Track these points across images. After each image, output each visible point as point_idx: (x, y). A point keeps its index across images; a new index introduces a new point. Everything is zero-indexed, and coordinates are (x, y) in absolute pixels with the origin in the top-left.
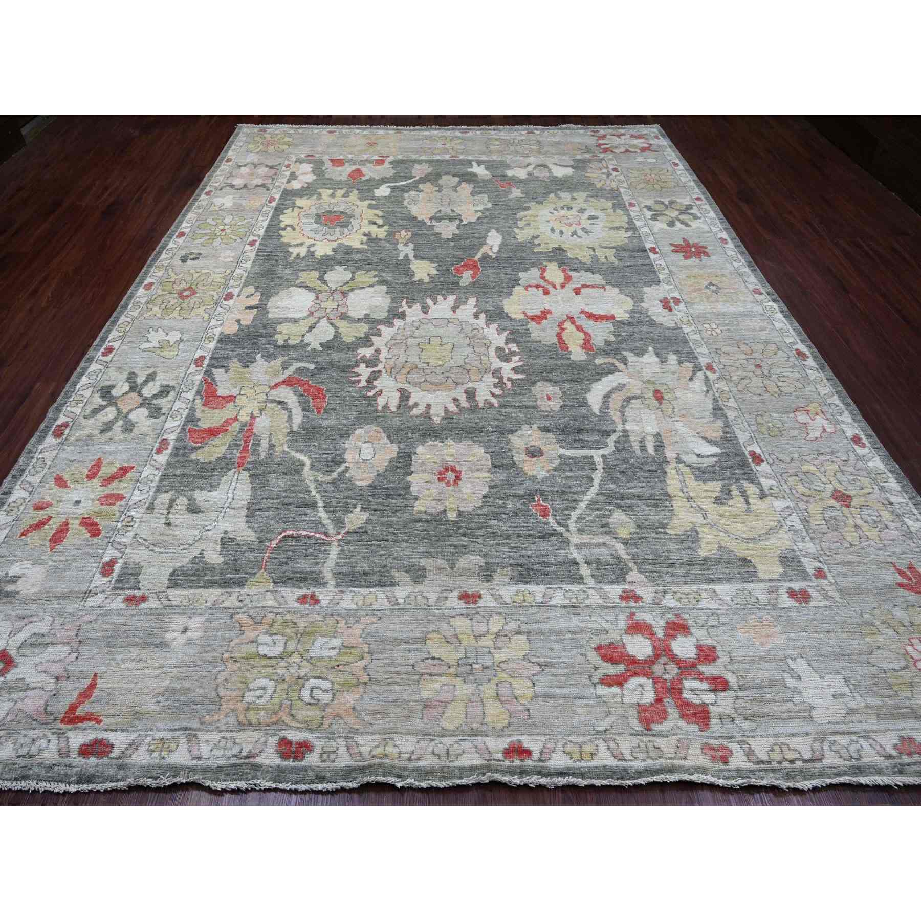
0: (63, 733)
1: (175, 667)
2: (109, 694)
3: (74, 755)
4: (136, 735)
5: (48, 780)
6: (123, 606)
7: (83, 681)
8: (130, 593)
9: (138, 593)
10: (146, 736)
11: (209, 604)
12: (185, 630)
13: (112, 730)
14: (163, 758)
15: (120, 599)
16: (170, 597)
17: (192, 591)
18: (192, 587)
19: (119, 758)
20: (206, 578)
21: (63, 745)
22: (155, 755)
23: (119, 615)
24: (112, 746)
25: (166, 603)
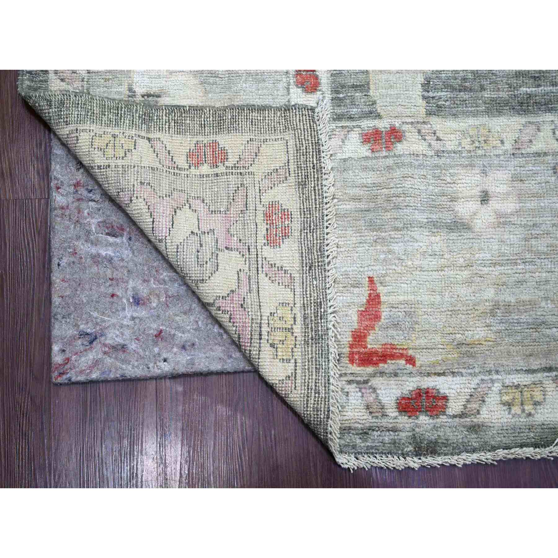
0: (366, 382)
1: (495, 264)
2: (408, 314)
3: (392, 412)
4: (476, 380)
5: (370, 451)
6: (364, 151)
7: (356, 290)
8: (368, 124)
9: (383, 125)
10: (493, 381)
11: (508, 146)
12: (485, 198)
13: (439, 374)
14: (530, 415)
15: (355, 137)
16: (440, 134)
17: (471, 121)
18: (467, 114)
19: (462, 415)
20: (486, 94)
21: (371, 398)
22: (516, 409)
23: (365, 169)
24: (445, 398)
25: (436, 145)
